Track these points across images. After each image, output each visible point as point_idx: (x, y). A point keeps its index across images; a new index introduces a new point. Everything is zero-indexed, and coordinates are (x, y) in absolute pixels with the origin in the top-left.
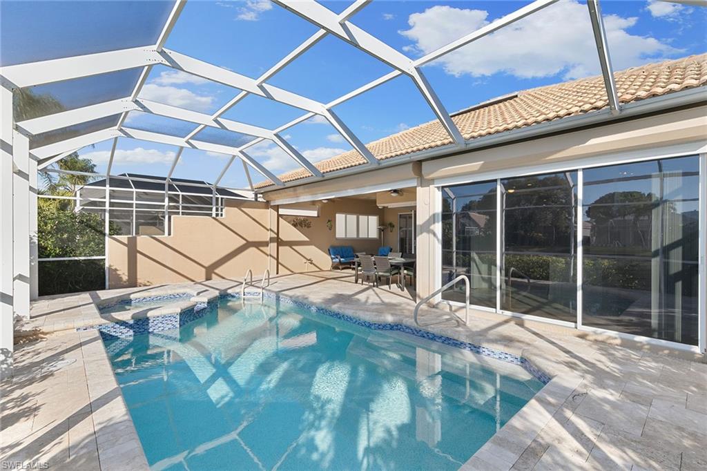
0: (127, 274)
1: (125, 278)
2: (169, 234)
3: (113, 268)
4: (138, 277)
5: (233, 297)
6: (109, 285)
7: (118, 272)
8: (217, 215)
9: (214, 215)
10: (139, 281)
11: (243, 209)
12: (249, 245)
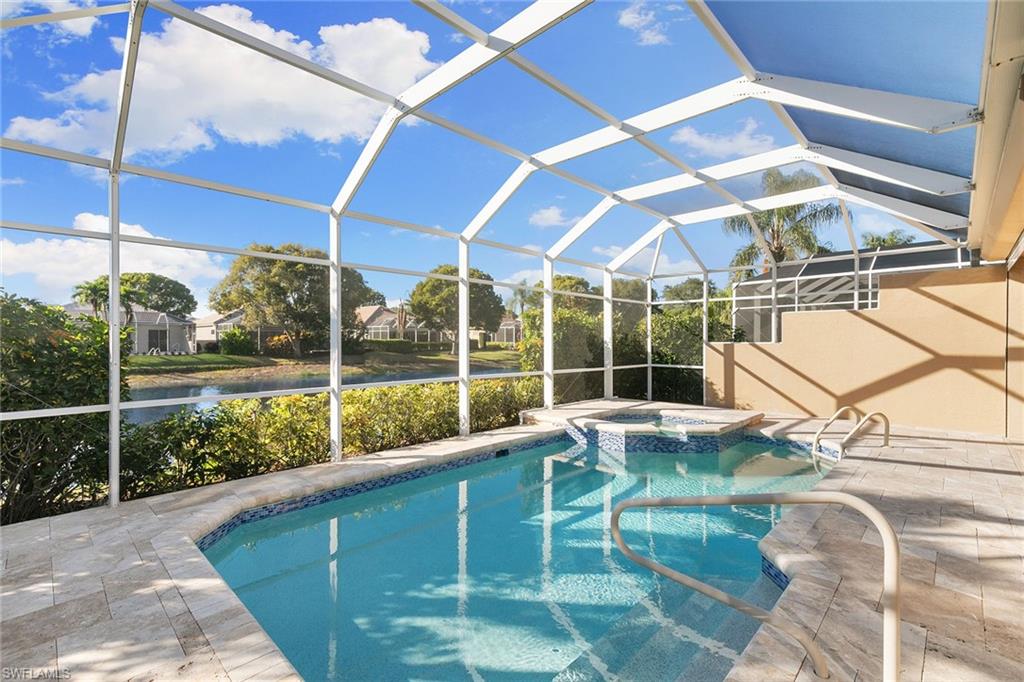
0: (723, 390)
1: (721, 395)
2: (779, 340)
3: (709, 381)
4: (736, 396)
5: (800, 448)
6: (707, 401)
7: (715, 387)
8: (862, 306)
9: (856, 308)
10: (737, 402)
11: (924, 289)
12: (939, 362)
